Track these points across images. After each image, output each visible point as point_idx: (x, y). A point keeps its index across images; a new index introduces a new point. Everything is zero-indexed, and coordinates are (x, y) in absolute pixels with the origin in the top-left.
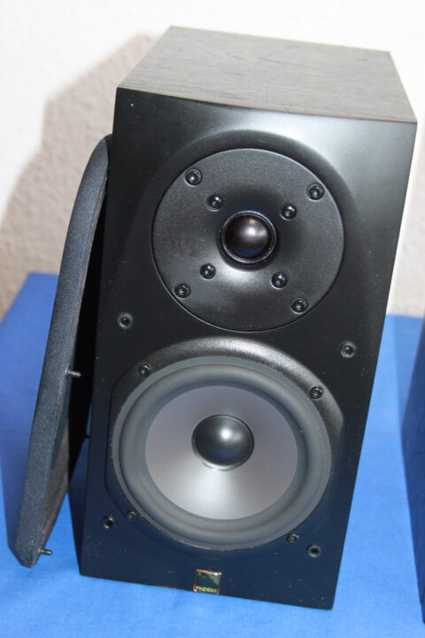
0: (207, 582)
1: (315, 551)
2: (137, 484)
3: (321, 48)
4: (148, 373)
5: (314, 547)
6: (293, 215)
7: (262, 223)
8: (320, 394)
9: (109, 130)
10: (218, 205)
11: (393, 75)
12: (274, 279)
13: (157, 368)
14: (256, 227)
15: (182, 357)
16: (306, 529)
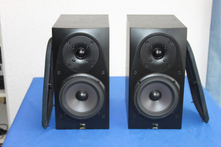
0: (83, 126)
1: (104, 116)
2: (65, 106)
3: (93, 15)
4: (65, 83)
5: (103, 115)
6: (89, 47)
7: (83, 50)
8: (99, 82)
9: (51, 36)
10: (74, 47)
11: (108, 19)
12: (87, 60)
13: (67, 81)
14: (82, 51)
15: (71, 78)
16: (101, 111)
